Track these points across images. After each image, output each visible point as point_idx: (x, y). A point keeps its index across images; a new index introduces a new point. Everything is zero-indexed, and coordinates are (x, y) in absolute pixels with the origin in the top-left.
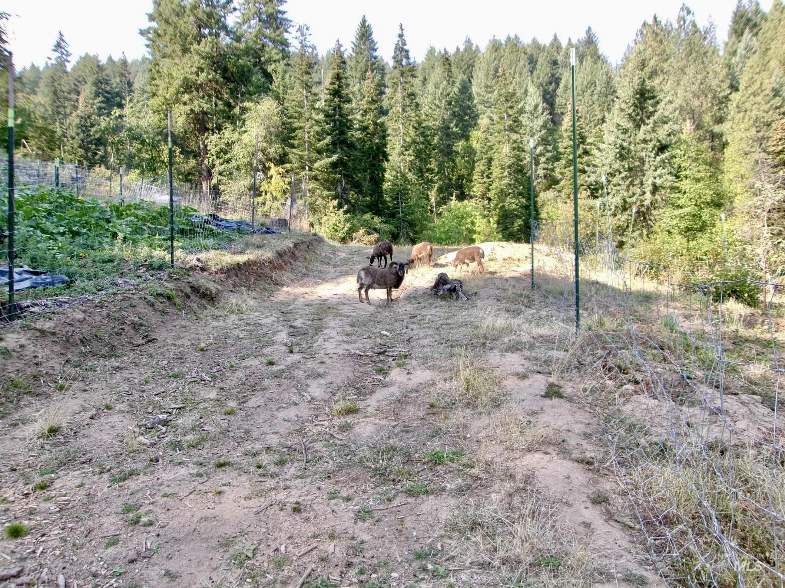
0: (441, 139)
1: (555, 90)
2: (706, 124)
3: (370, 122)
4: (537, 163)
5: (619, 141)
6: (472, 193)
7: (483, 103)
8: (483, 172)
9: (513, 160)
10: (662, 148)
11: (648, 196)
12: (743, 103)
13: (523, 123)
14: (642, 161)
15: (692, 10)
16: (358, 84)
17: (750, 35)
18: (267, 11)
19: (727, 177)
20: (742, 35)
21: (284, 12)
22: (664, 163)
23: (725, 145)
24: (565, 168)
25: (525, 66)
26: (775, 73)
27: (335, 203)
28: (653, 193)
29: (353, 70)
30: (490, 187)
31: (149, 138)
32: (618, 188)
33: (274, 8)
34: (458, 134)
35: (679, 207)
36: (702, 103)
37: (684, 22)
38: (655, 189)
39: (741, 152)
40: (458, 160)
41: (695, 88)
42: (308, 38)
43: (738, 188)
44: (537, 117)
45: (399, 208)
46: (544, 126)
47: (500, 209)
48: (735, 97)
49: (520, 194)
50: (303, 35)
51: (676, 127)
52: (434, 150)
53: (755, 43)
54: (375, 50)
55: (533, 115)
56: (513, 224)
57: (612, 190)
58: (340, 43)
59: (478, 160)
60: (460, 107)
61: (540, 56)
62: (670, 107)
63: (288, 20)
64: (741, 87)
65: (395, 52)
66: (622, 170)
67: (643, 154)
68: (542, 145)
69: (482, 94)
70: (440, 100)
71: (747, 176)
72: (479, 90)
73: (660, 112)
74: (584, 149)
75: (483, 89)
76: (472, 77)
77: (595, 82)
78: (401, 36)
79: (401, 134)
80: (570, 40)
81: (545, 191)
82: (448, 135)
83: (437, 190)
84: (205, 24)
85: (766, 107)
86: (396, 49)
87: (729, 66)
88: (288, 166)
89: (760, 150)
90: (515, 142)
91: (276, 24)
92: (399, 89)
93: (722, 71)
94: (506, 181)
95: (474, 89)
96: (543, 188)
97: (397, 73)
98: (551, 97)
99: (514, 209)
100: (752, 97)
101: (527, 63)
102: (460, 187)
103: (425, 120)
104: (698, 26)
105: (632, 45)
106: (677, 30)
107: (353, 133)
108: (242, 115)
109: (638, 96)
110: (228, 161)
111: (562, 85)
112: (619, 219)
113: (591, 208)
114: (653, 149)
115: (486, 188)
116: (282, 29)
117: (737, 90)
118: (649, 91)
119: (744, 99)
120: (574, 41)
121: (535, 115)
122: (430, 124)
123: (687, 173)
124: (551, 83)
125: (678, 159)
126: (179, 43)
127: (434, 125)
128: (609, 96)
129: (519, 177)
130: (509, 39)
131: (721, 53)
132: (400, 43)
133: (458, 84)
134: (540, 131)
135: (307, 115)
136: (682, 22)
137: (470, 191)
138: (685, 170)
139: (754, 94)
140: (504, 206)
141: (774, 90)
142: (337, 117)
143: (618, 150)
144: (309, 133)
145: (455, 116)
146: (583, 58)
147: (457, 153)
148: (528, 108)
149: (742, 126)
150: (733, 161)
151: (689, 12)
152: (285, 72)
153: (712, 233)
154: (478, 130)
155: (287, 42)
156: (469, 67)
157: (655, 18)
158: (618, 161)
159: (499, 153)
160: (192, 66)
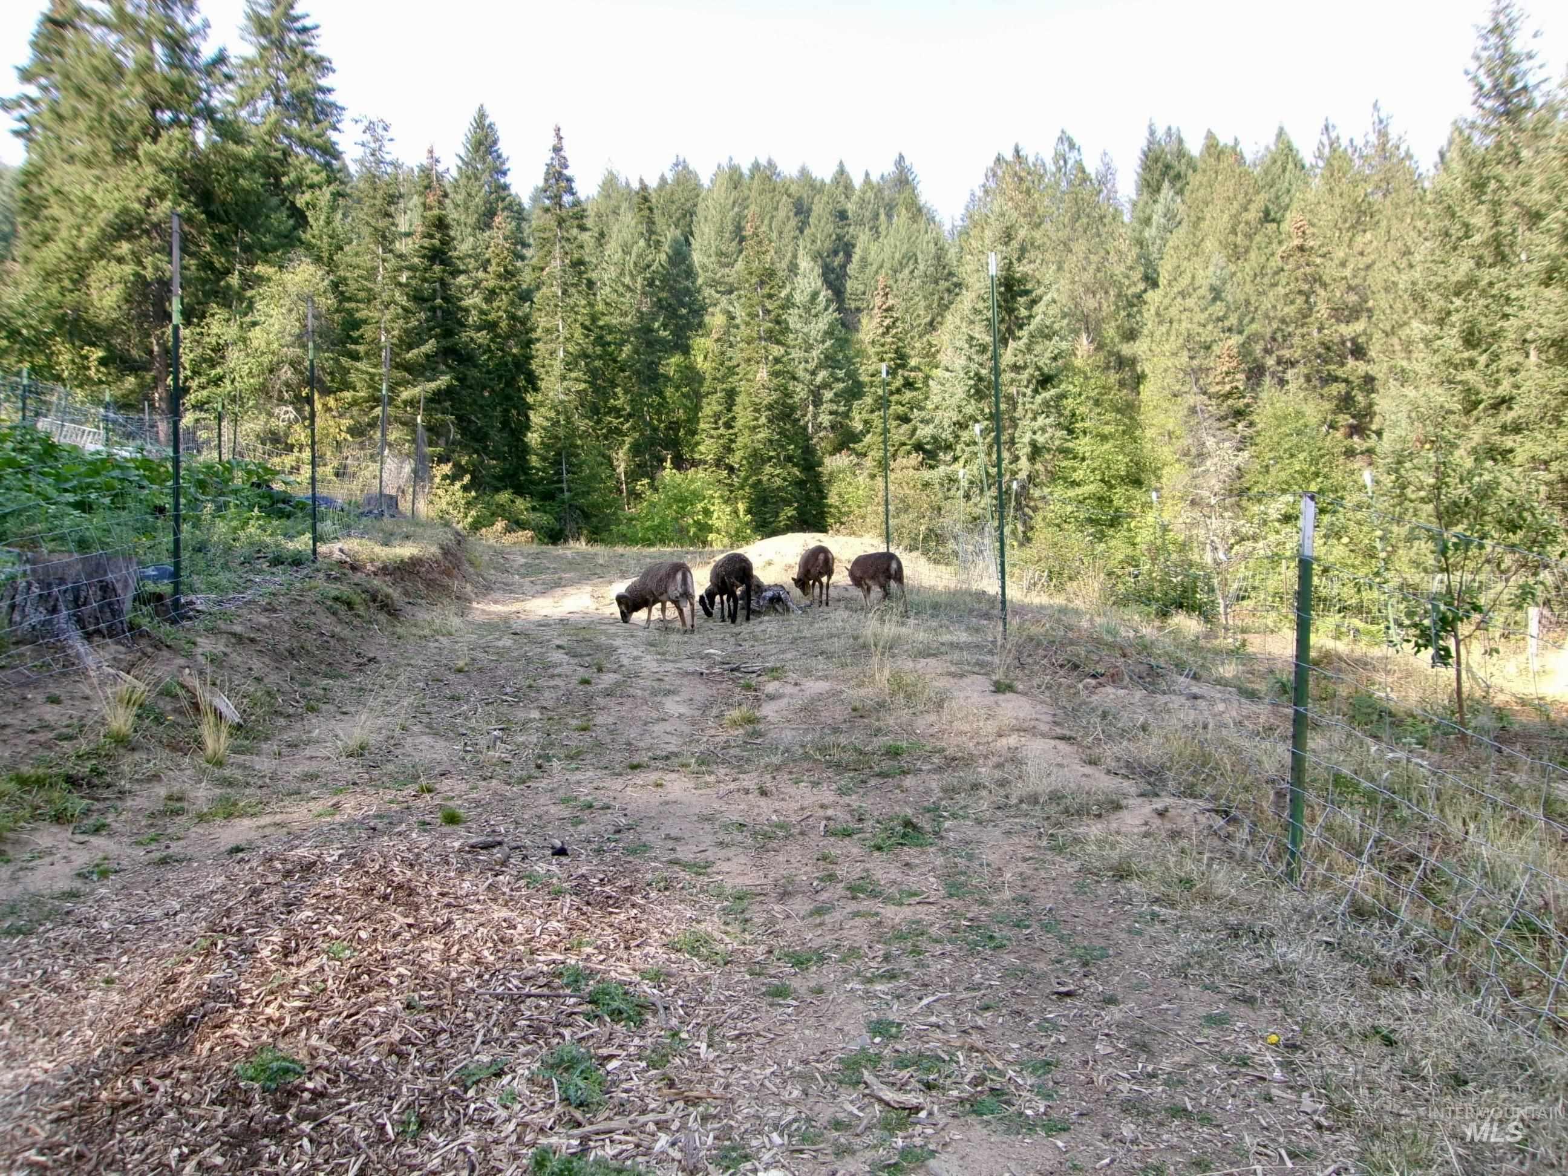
0: (636, 351)
1: (843, 266)
2: (1108, 341)
3: (501, 313)
4: (817, 402)
5: (974, 367)
6: (697, 456)
7: (713, 283)
8: (717, 416)
9: (775, 396)
10: (1045, 381)
11: (1024, 463)
12: (1166, 309)
13: (791, 326)
14: (1012, 400)
15: (1077, 141)
16: (471, 239)
17: (1171, 193)
18: (294, 85)
19: (1150, 433)
20: (1158, 190)
21: (329, 90)
22: (1049, 406)
23: (1140, 378)
24: (872, 411)
25: (788, 218)
26: (1214, 260)
27: (447, 468)
28: (1032, 458)
29: (461, 209)
30: (733, 446)
31: (29, 327)
32: (973, 448)
33: (308, 82)
34: (669, 341)
35: (1075, 484)
36: (1100, 303)
37: (1065, 162)
38: (1036, 451)
39: (1166, 392)
40: (669, 391)
41: (1087, 277)
42: (388, 146)
43: (1166, 452)
44: (816, 316)
45: (560, 481)
46: (829, 333)
47: (752, 486)
48: (1151, 296)
49: (789, 459)
50: (376, 140)
51: (1064, 345)
52: (623, 371)
53: (1179, 206)
54: (505, 173)
55: (808, 310)
56: (777, 515)
57: (963, 451)
58: (436, 155)
59: (708, 393)
60: (670, 291)
61: (816, 200)
62: (1053, 310)
63: (337, 107)
64: (1162, 281)
65: (546, 180)
66: (979, 418)
67: (1013, 390)
68: (826, 368)
69: (711, 267)
70: (632, 276)
71: (1178, 433)
72: (705, 260)
73: (1038, 318)
74: (906, 379)
75: (713, 259)
76: (692, 234)
77: (915, 255)
78: (557, 150)
79: (561, 339)
80: (867, 175)
81: (832, 454)
82: (650, 344)
83: (629, 450)
84: (167, 103)
85: (1202, 317)
86: (547, 173)
87: (1140, 243)
88: (348, 395)
89: (1195, 389)
90: (777, 360)
91: (314, 113)
92: (557, 251)
93: (1130, 250)
94: (763, 435)
95: (697, 258)
96: (830, 449)
97: (550, 220)
98: (837, 278)
99: (778, 488)
100: (1179, 299)
101: (792, 214)
102: (673, 444)
103: (603, 314)
104: (1088, 170)
105: (979, 193)
106: (1054, 175)
107: (473, 334)
108: (245, 290)
109: (1002, 289)
110: (218, 381)
111: (856, 258)
112: (976, 505)
113: (927, 485)
114: (1029, 382)
115: (724, 447)
116: (326, 124)
117: (1155, 285)
118: (1019, 281)
119: (1167, 301)
120: (875, 178)
121: (813, 312)
122: (614, 321)
123: (1087, 424)
124: (836, 253)
125: (1070, 400)
126: (108, 137)
127: (621, 324)
128: (942, 282)
129: (788, 426)
130: (756, 166)
131: (1126, 219)
132: (556, 162)
133: (666, 248)
134: (823, 342)
135: (385, 297)
136: (1062, 163)
137: (692, 451)
138: (1083, 419)
139: (1183, 294)
140: (760, 481)
141: (1213, 289)
142: (439, 301)
143: (972, 382)
144: (387, 331)
145: (661, 308)
146: (891, 209)
147: (667, 378)
148: (798, 298)
149: (1167, 347)
150: (1155, 408)
151: (1072, 146)
152: (334, 208)
153: (1130, 530)
154: (708, 335)
155: (336, 150)
156: (684, 216)
157: (1017, 151)
158: (973, 402)
159: (748, 380)
160: (138, 186)
